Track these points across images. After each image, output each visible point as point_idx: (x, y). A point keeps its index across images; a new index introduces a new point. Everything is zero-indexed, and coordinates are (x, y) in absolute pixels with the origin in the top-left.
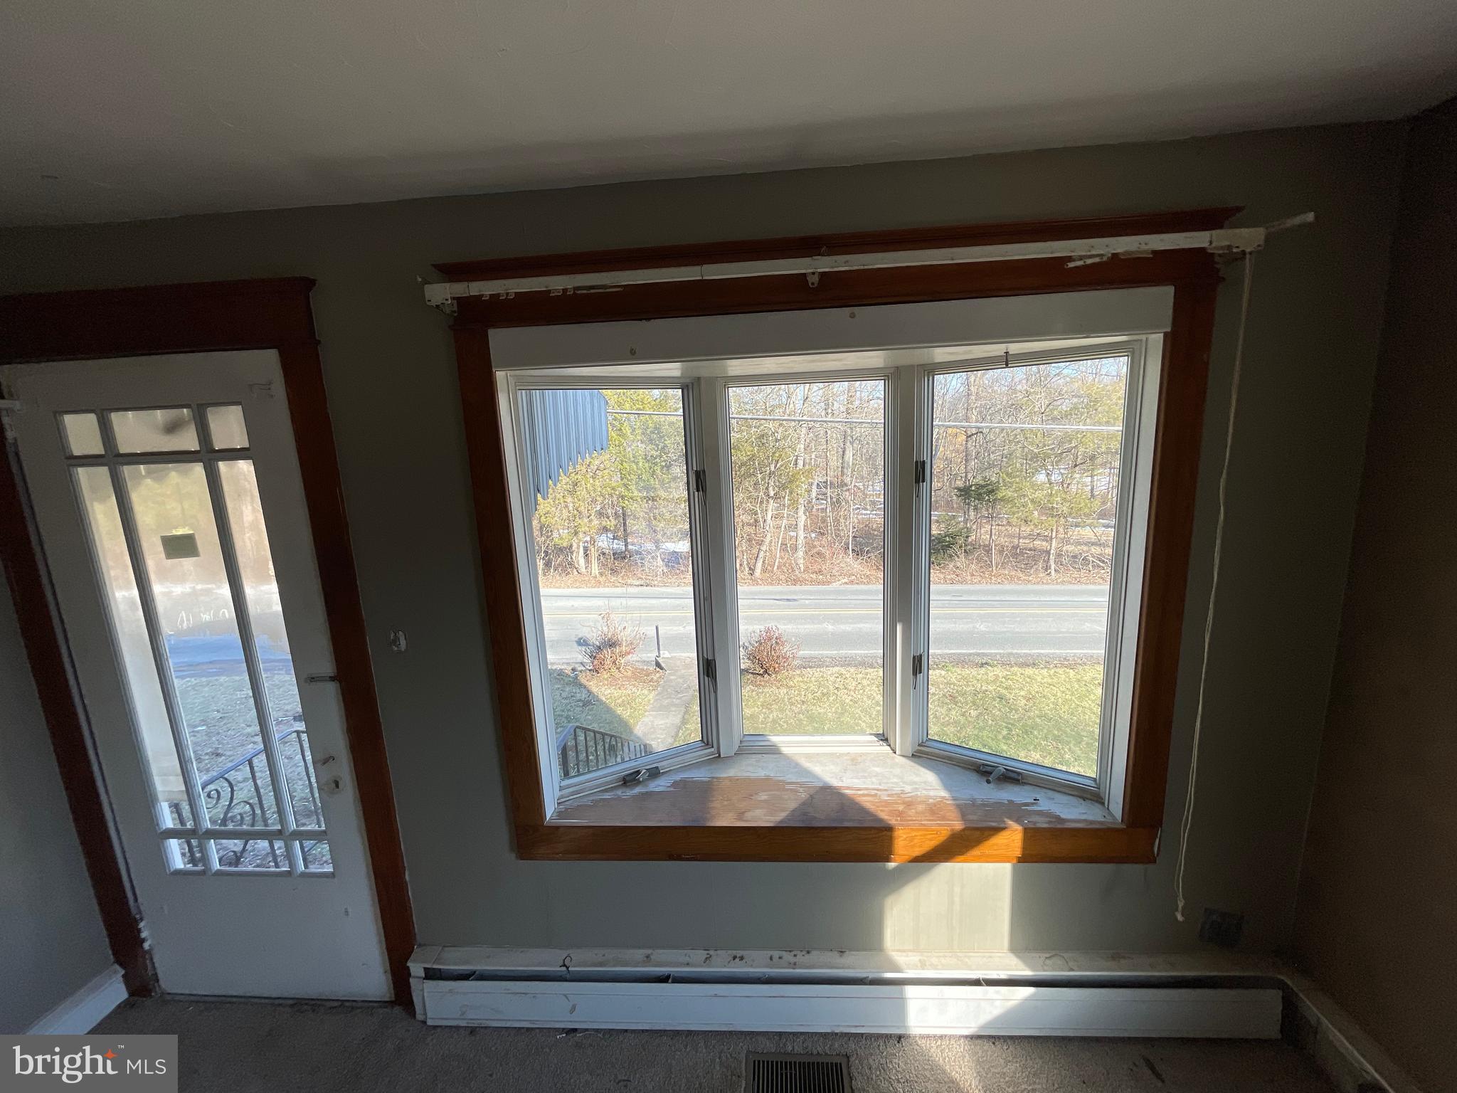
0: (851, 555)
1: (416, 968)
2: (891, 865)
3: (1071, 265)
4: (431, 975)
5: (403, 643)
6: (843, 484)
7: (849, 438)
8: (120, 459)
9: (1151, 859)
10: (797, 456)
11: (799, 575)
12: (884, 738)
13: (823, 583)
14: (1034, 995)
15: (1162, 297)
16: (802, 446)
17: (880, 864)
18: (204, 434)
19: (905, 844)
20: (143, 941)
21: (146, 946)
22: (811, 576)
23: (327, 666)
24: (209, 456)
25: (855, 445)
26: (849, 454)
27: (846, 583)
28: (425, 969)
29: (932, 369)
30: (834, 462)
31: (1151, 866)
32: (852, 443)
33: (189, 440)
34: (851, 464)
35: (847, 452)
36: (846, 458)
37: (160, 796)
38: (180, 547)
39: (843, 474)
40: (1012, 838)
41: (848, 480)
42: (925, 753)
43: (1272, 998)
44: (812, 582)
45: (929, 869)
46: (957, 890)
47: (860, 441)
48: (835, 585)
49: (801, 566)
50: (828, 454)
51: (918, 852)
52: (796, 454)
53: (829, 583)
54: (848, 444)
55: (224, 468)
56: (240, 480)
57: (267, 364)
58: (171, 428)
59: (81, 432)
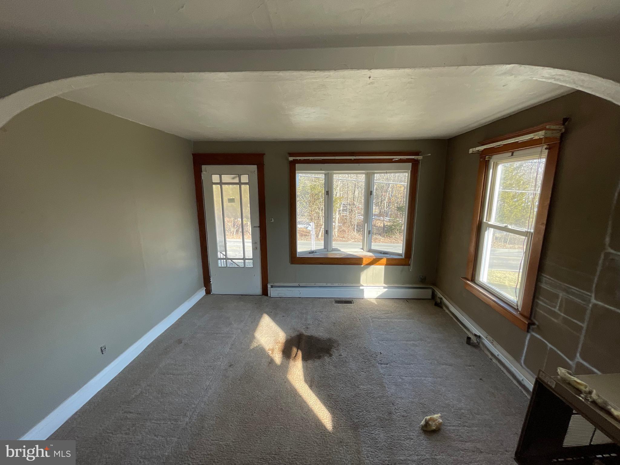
0: (356, 232)
1: (269, 286)
2: (362, 266)
3: (393, 160)
4: (272, 287)
5: (273, 220)
6: (354, 204)
7: (357, 186)
8: (223, 184)
9: (409, 265)
10: (337, 192)
11: (336, 238)
12: (362, 249)
13: (345, 241)
14: (387, 291)
15: (410, 164)
16: (339, 189)
17: (360, 266)
18: (240, 180)
19: (365, 262)
20: (211, 281)
21: (211, 283)
22: (340, 238)
23: (258, 225)
24: (240, 184)
25: (359, 189)
26: (356, 193)
27: (353, 242)
28: (271, 285)
29: (374, 173)
30: (350, 196)
31: (409, 266)
32: (358, 188)
33: (237, 180)
34: (357, 197)
35: (356, 192)
36: (355, 194)
37: (218, 251)
38: (231, 200)
39: (354, 200)
40: (384, 261)
41: (355, 203)
42: (370, 251)
44: (340, 240)
45: (369, 267)
46: (374, 271)
47: (361, 187)
48: (350, 242)
49: (336, 235)
50: (348, 192)
51: (367, 263)
52: (336, 191)
53: (347, 241)
54: (356, 188)
55: (243, 186)
56: (246, 189)
57: (254, 168)
58: (233, 178)
59: (215, 178)
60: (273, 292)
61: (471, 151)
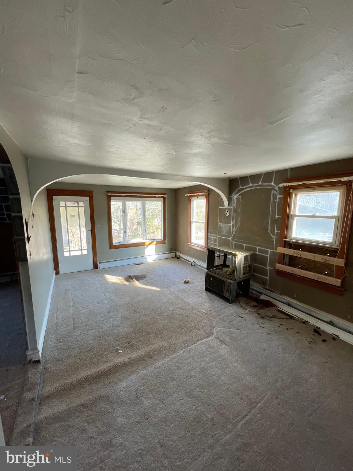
1: (98, 263)
3: (156, 197)
4: (100, 263)
5: (99, 226)
8: (67, 207)
14: (157, 256)
15: (162, 199)
17: (144, 246)
18: (78, 204)
19: (146, 244)
20: (59, 266)
23: (90, 229)
24: (78, 207)
31: (165, 244)
33: (76, 205)
37: (64, 247)
38: (73, 216)
40: (155, 243)
42: (147, 239)
43: (174, 254)
45: (148, 246)
46: (151, 248)
55: (80, 208)
56: (82, 210)
57: (87, 198)
58: (74, 204)
59: (62, 203)
60: (100, 266)
61: (185, 195)
